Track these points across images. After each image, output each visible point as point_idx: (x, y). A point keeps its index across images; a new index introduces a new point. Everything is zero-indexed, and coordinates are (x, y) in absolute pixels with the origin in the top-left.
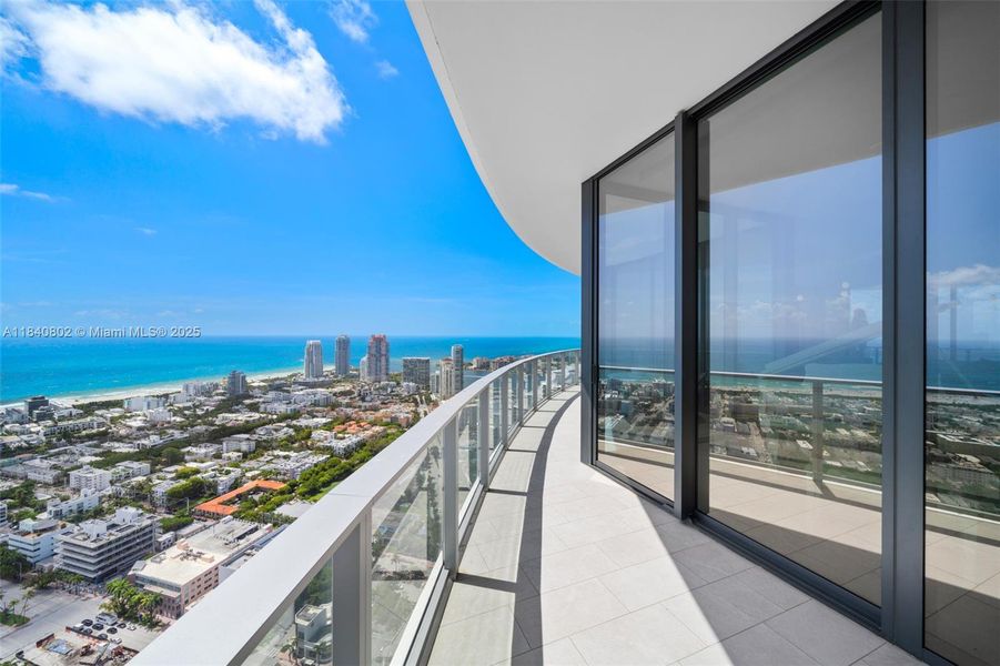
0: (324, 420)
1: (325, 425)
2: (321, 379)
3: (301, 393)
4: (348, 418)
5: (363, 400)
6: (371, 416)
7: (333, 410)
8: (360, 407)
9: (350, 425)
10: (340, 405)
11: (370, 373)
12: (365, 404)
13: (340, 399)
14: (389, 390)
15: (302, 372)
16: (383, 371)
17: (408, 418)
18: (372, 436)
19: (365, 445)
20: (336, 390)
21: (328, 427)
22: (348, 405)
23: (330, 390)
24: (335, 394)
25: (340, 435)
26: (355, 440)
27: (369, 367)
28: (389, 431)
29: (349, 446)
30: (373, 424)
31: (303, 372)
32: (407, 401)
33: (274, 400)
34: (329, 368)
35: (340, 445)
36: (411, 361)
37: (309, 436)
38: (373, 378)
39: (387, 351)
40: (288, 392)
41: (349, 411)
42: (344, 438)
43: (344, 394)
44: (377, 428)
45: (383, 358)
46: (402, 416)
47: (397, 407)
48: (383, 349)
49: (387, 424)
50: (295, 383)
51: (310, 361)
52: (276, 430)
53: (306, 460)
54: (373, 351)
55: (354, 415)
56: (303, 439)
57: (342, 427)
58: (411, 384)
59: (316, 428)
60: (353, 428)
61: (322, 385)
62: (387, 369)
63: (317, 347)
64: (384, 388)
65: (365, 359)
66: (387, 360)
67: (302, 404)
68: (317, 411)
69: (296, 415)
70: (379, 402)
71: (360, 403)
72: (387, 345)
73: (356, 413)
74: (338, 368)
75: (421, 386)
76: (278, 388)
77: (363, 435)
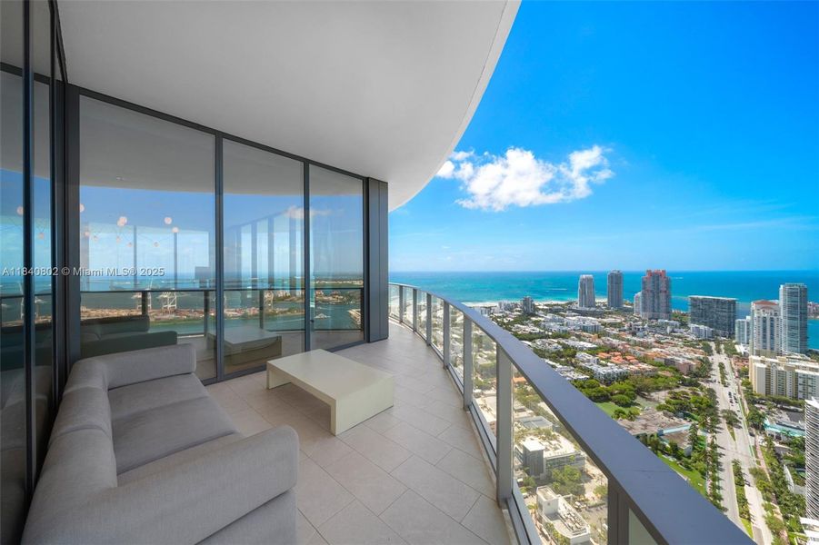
0: (589, 345)
1: (590, 349)
2: (593, 309)
3: (574, 318)
4: (613, 349)
5: (634, 334)
6: (639, 351)
7: (599, 337)
8: (628, 340)
9: (614, 356)
10: (608, 335)
11: (644, 309)
12: (635, 338)
13: (608, 330)
14: (669, 329)
15: (576, 301)
16: (663, 309)
17: (690, 366)
18: (637, 372)
19: (627, 378)
20: (605, 320)
21: (593, 352)
22: (616, 337)
23: (600, 319)
24: (604, 324)
25: (604, 362)
26: (616, 370)
27: (644, 302)
28: (660, 373)
29: (609, 374)
30: (643, 360)
31: (578, 300)
32: (693, 346)
33: (551, 321)
34: (601, 300)
35: (602, 371)
36: (702, 301)
37: (573, 356)
38: (649, 314)
39: (668, 286)
40: (562, 315)
41: (615, 342)
42: (607, 365)
43: (612, 325)
44: (644, 366)
45: (662, 296)
46: (681, 361)
47: (676, 349)
48: (663, 286)
49: (660, 365)
50: (569, 310)
51: (583, 293)
52: (550, 344)
53: (568, 374)
54: (649, 286)
55: (621, 347)
56: (568, 356)
57: (606, 355)
58: (702, 327)
59: (581, 350)
60: (618, 358)
61: (593, 314)
62: (668, 306)
63: (589, 280)
64: (663, 327)
65: (639, 294)
66: (668, 297)
67: (572, 328)
68: (584, 336)
69: (565, 335)
70: (653, 340)
71: (629, 337)
72: (668, 282)
73: (622, 345)
74: (611, 300)
75: (720, 332)
76: (556, 312)
77: (625, 368)
